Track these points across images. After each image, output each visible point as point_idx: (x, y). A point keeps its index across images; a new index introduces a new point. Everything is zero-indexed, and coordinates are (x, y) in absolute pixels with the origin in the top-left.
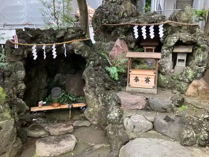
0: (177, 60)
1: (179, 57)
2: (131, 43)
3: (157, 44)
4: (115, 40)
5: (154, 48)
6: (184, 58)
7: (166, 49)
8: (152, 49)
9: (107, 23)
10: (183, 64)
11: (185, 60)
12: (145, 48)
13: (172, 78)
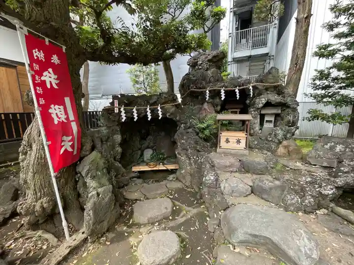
0: (265, 121)
1: (266, 118)
2: (217, 105)
3: (242, 106)
4: (202, 104)
5: (238, 110)
6: (273, 119)
7: (254, 111)
8: (237, 111)
9: (195, 89)
10: (272, 125)
11: (273, 121)
12: (230, 111)
13: (261, 139)
